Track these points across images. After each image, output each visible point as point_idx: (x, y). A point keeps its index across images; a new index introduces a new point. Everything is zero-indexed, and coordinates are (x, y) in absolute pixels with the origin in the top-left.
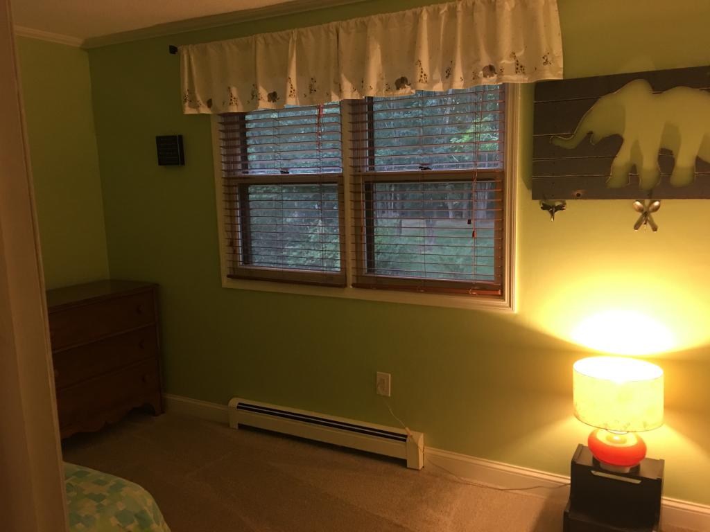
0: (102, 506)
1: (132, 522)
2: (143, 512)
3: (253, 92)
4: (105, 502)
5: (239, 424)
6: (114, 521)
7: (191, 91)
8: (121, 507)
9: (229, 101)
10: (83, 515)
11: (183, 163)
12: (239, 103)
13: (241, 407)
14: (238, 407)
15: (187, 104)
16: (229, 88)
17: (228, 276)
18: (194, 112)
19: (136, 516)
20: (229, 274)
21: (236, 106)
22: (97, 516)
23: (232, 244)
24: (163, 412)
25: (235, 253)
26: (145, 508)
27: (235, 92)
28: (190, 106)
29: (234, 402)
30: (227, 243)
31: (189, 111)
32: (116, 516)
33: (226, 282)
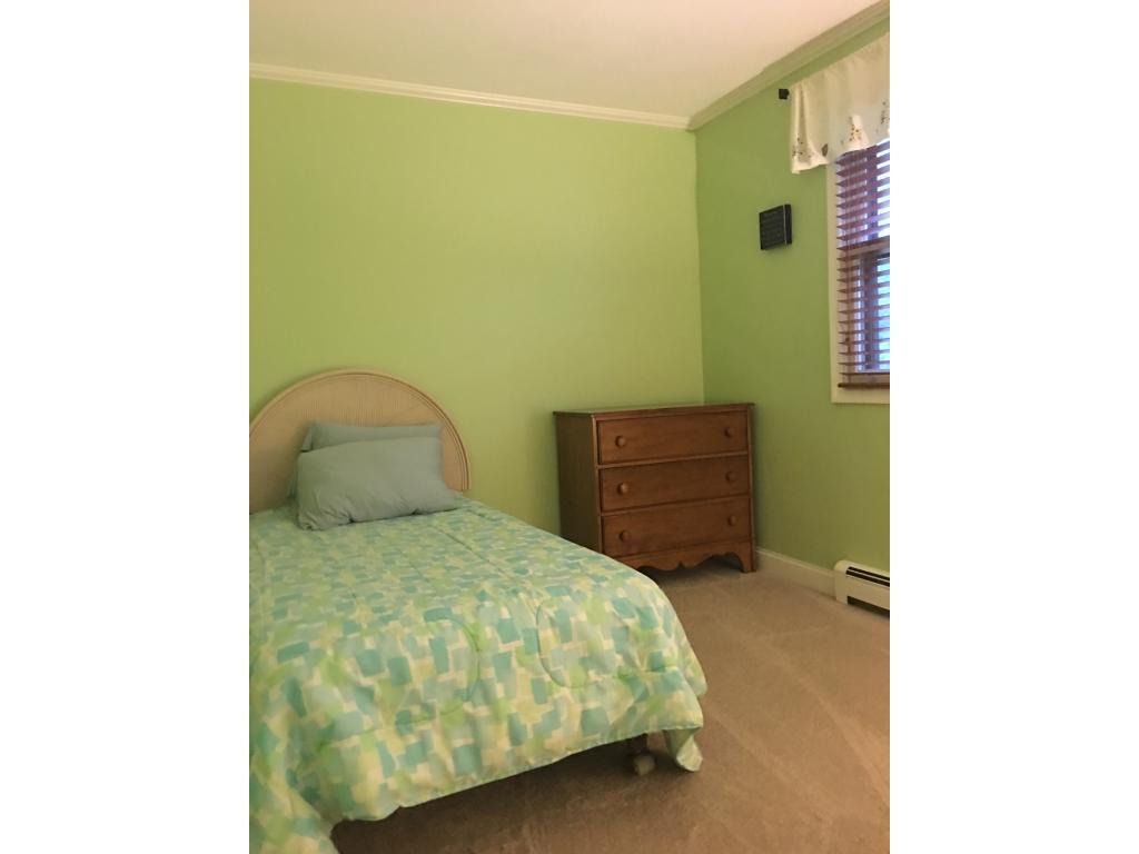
0: (599, 586)
1: (633, 616)
2: (648, 608)
3: (883, 112)
4: (604, 584)
5: (849, 598)
6: (608, 607)
7: (802, 141)
8: (621, 594)
9: (850, 137)
10: (575, 590)
11: (790, 241)
12: (864, 135)
13: (852, 572)
14: (848, 573)
15: (796, 158)
16: (851, 118)
17: (840, 386)
18: (805, 167)
19: (638, 610)
20: (841, 382)
21: (859, 141)
22: (590, 595)
23: (848, 341)
24: (753, 570)
25: (850, 353)
26: (652, 605)
27: (858, 122)
28: (800, 160)
29: (843, 566)
30: (841, 338)
31: (798, 166)
32: (614, 603)
33: (838, 395)
